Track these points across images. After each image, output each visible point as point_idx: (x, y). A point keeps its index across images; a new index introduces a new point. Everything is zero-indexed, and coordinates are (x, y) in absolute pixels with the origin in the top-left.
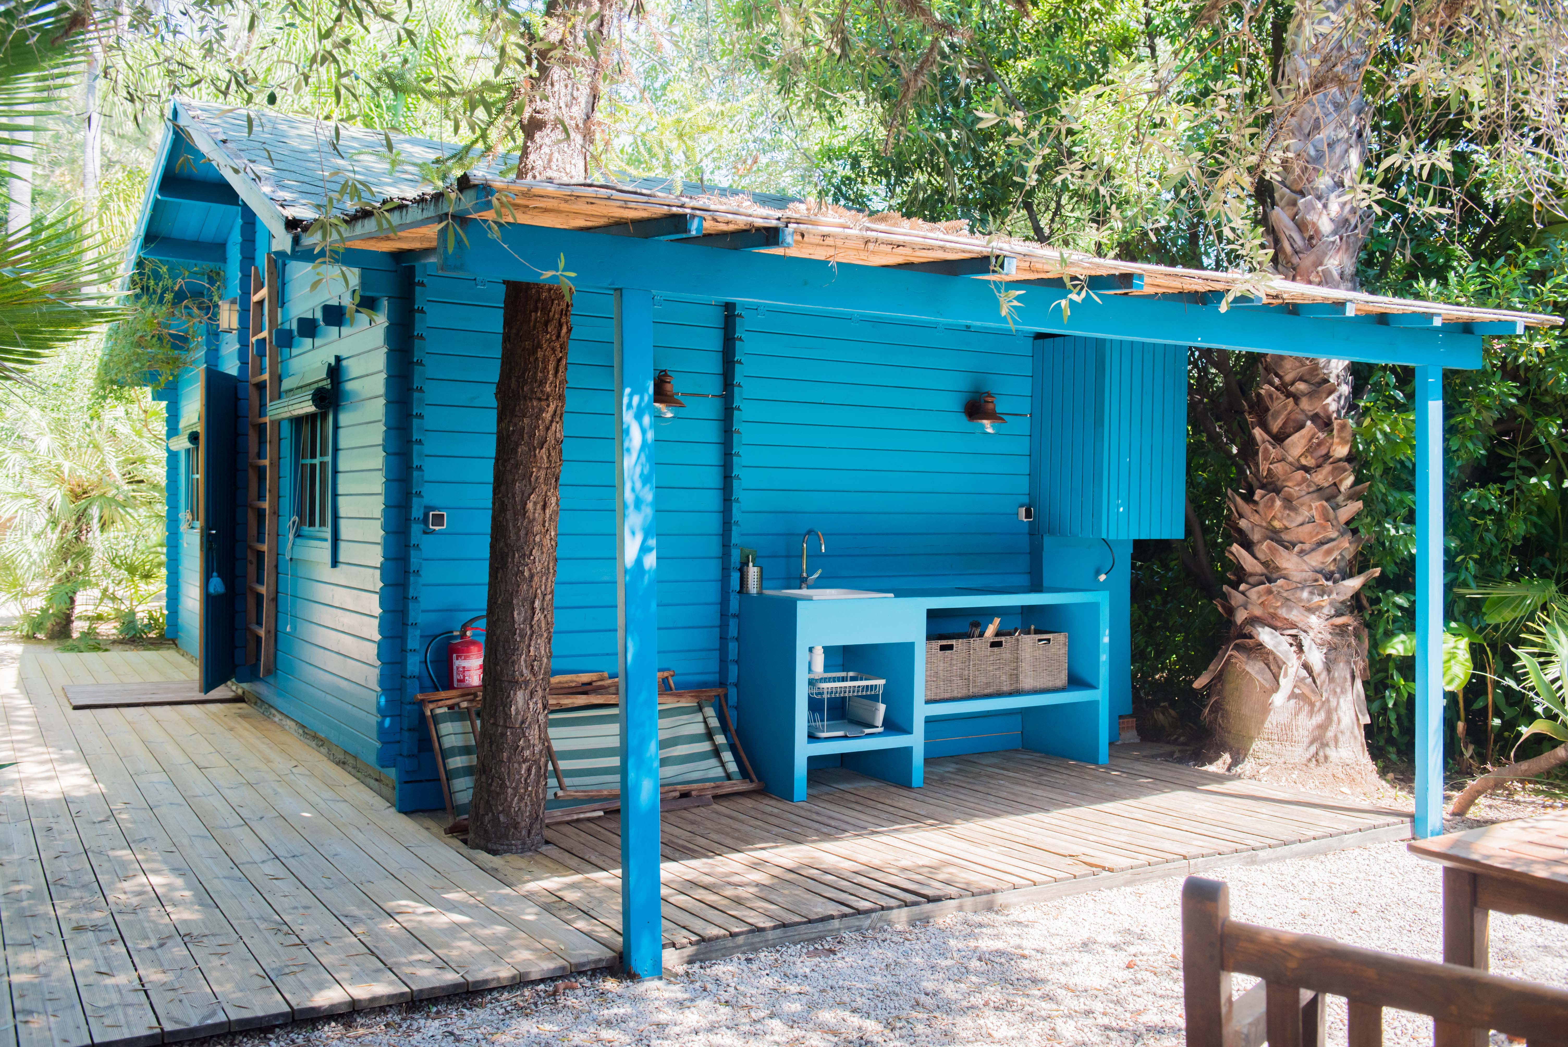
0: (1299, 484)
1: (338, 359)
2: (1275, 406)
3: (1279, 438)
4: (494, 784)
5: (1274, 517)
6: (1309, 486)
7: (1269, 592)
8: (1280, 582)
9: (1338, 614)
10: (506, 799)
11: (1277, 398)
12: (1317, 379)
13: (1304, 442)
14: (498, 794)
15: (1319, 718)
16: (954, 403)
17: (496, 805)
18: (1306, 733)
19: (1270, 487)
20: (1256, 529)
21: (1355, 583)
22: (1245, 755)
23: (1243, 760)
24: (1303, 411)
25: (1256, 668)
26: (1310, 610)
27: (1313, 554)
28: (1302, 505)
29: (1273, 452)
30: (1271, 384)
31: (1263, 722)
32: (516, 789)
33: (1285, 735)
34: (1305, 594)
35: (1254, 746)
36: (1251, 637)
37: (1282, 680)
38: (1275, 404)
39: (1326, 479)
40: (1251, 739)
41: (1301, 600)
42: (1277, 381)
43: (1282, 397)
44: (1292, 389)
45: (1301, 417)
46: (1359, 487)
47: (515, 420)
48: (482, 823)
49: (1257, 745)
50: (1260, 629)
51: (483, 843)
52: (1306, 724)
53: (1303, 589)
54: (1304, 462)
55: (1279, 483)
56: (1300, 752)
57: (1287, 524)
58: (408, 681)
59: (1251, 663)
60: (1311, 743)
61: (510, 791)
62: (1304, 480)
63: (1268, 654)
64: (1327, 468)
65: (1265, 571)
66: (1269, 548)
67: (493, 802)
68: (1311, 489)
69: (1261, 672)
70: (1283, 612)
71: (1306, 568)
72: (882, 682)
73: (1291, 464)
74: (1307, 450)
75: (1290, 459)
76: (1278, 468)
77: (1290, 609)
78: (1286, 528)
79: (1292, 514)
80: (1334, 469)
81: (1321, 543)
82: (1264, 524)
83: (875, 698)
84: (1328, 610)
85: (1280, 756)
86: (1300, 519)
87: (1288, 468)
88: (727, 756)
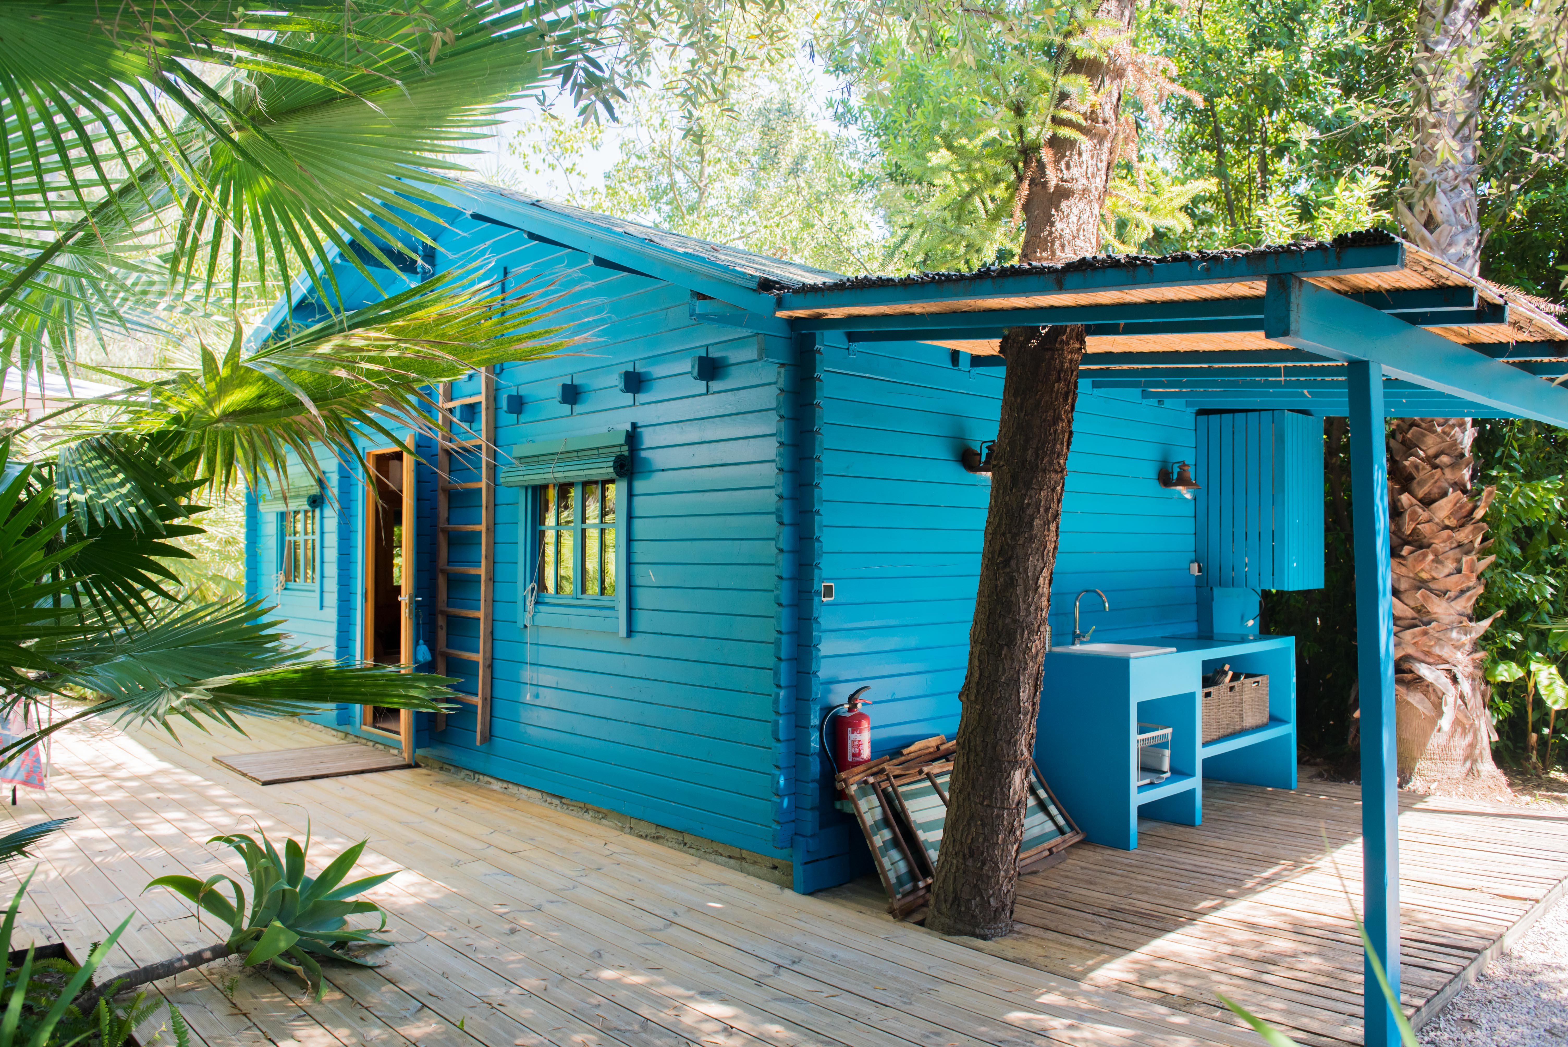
0: (1445, 541)
1: (634, 426)
2: (1420, 476)
3: (1427, 502)
4: (986, 868)
5: (1422, 570)
6: (1452, 543)
7: (1425, 633)
8: (1433, 624)
9: (1475, 651)
10: (998, 882)
11: (1424, 468)
12: (1456, 453)
13: (1450, 506)
14: (989, 877)
15: (1469, 738)
16: (1151, 471)
17: (986, 890)
18: (1462, 752)
19: (1416, 544)
20: (1403, 580)
21: (1486, 624)
22: (1411, 774)
23: (1410, 778)
24: (1446, 480)
25: (1417, 698)
26: (1458, 647)
27: (1459, 600)
28: (1447, 559)
29: (1423, 515)
30: (1418, 456)
31: (1425, 745)
32: (1007, 871)
33: (1445, 754)
34: (1454, 634)
35: (1418, 765)
36: (1411, 672)
37: (1444, 709)
38: (1422, 473)
39: (1467, 537)
40: (1414, 760)
41: (1451, 639)
42: (1421, 453)
43: (1428, 467)
44: (1437, 461)
45: (1446, 485)
46: (1486, 543)
47: (1032, 492)
48: (968, 908)
49: (1421, 765)
50: (1417, 665)
51: (968, 928)
52: (1461, 743)
53: (1452, 629)
54: (1447, 522)
55: (1425, 540)
56: (1458, 770)
57: (1435, 575)
58: (811, 759)
59: (1411, 694)
60: (1465, 760)
61: (1002, 873)
62: (1450, 538)
63: (1428, 686)
64: (1469, 528)
65: (1416, 615)
66: (1423, 596)
67: (982, 886)
68: (1454, 546)
69: (1421, 702)
70: (1437, 650)
71: (1452, 612)
72: (1169, 731)
73: (1437, 524)
74: (1452, 514)
75: (1437, 520)
76: (1424, 528)
77: (1442, 647)
78: (1434, 579)
79: (1439, 566)
80: (1475, 529)
81: (1462, 592)
82: (1411, 575)
83: (1164, 745)
84: (1468, 647)
85: (1443, 773)
86: (1446, 571)
87: (1435, 528)
88: (1053, 810)
